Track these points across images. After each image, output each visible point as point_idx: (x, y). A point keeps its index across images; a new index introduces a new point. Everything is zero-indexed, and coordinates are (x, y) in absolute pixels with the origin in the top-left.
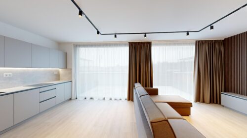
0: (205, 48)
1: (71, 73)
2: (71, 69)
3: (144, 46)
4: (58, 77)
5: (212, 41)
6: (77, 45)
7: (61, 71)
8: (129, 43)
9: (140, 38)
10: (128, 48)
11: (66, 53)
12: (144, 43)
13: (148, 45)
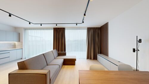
0: (92, 31)
1: (22, 44)
2: (22, 42)
3: (61, 30)
4: (14, 46)
5: (95, 28)
6: (26, 29)
7: (16, 43)
8: (54, 28)
9: (59, 26)
10: (53, 31)
11: (20, 33)
12: (61, 28)
13: (63, 30)
